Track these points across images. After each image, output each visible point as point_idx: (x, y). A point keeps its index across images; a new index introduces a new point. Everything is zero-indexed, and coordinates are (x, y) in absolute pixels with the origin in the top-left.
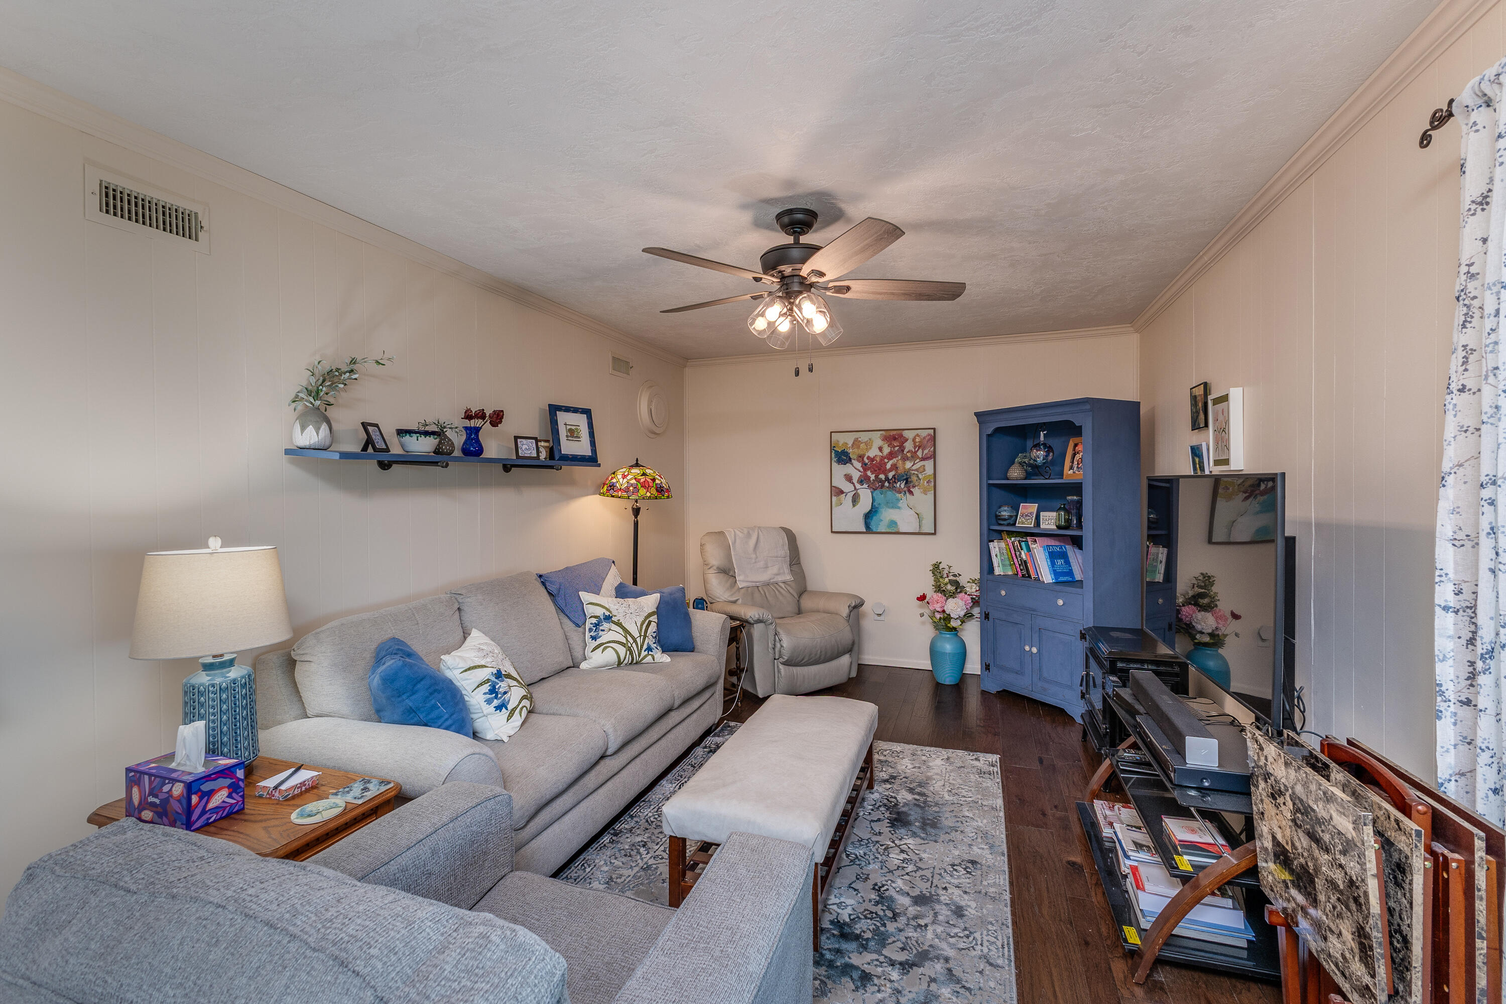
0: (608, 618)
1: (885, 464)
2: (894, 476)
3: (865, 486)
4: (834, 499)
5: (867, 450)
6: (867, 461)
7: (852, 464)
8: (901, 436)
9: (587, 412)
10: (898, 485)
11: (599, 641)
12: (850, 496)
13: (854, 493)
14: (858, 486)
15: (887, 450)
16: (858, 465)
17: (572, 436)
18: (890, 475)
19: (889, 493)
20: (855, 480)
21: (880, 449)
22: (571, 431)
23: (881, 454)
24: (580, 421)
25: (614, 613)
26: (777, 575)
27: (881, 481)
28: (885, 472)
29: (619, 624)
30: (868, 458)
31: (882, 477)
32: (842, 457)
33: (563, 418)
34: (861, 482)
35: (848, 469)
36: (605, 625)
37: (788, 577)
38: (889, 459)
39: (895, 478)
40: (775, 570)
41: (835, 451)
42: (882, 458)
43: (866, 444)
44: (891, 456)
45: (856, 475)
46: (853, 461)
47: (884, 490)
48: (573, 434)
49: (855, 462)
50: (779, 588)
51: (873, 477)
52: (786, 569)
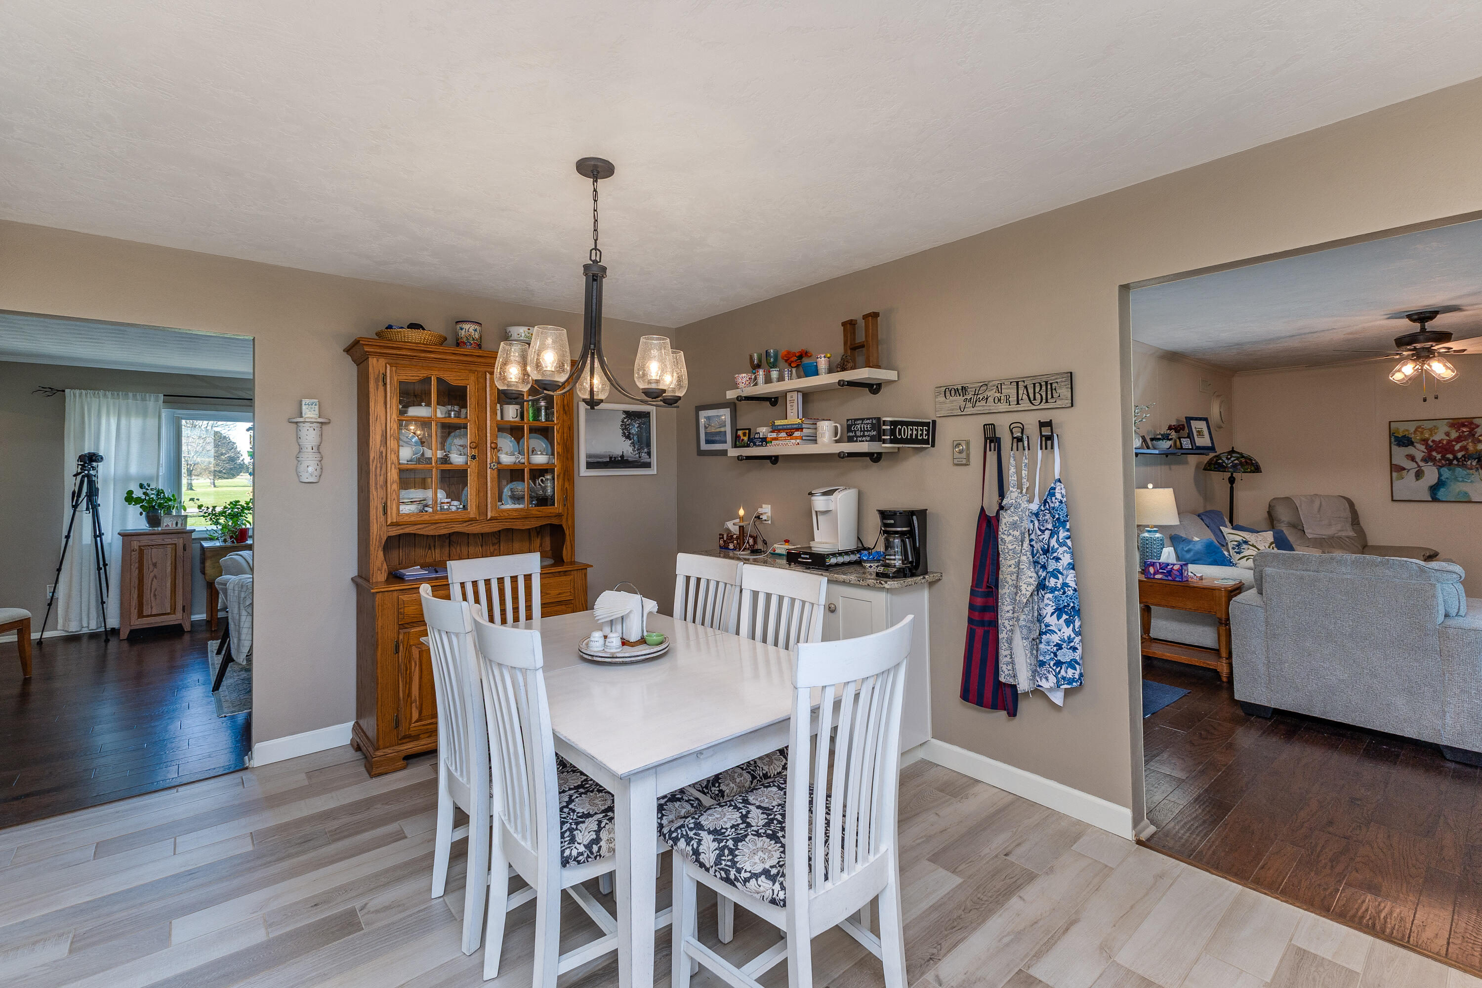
0: (1246, 542)
1: (1454, 446)
2: (1463, 456)
3: (1430, 464)
4: (1395, 474)
5: (1431, 435)
6: (1431, 444)
7: (1415, 447)
8: (1472, 423)
9: (1206, 420)
10: (1469, 463)
11: (1242, 555)
12: (1412, 474)
13: (1417, 469)
14: (1422, 464)
15: (1454, 435)
16: (1423, 448)
17: (1200, 435)
18: (1460, 455)
19: (1459, 470)
20: (1418, 459)
21: (1447, 434)
22: (1198, 432)
23: (1448, 438)
24: (1202, 425)
25: (1249, 540)
26: (1340, 531)
27: (1448, 459)
28: (1453, 452)
29: (1253, 546)
30: (1433, 441)
31: (1450, 456)
32: (1404, 441)
33: (1194, 424)
34: (1424, 460)
35: (1410, 450)
36: (1245, 546)
37: (1352, 534)
38: (1458, 442)
39: (1465, 458)
40: (1339, 527)
41: (1396, 437)
42: (1449, 442)
43: (1430, 430)
44: (1458, 439)
45: (1419, 456)
46: (1415, 444)
47: (1452, 467)
48: (1200, 433)
49: (1418, 446)
50: (1344, 541)
51: (1439, 457)
52: (1348, 526)
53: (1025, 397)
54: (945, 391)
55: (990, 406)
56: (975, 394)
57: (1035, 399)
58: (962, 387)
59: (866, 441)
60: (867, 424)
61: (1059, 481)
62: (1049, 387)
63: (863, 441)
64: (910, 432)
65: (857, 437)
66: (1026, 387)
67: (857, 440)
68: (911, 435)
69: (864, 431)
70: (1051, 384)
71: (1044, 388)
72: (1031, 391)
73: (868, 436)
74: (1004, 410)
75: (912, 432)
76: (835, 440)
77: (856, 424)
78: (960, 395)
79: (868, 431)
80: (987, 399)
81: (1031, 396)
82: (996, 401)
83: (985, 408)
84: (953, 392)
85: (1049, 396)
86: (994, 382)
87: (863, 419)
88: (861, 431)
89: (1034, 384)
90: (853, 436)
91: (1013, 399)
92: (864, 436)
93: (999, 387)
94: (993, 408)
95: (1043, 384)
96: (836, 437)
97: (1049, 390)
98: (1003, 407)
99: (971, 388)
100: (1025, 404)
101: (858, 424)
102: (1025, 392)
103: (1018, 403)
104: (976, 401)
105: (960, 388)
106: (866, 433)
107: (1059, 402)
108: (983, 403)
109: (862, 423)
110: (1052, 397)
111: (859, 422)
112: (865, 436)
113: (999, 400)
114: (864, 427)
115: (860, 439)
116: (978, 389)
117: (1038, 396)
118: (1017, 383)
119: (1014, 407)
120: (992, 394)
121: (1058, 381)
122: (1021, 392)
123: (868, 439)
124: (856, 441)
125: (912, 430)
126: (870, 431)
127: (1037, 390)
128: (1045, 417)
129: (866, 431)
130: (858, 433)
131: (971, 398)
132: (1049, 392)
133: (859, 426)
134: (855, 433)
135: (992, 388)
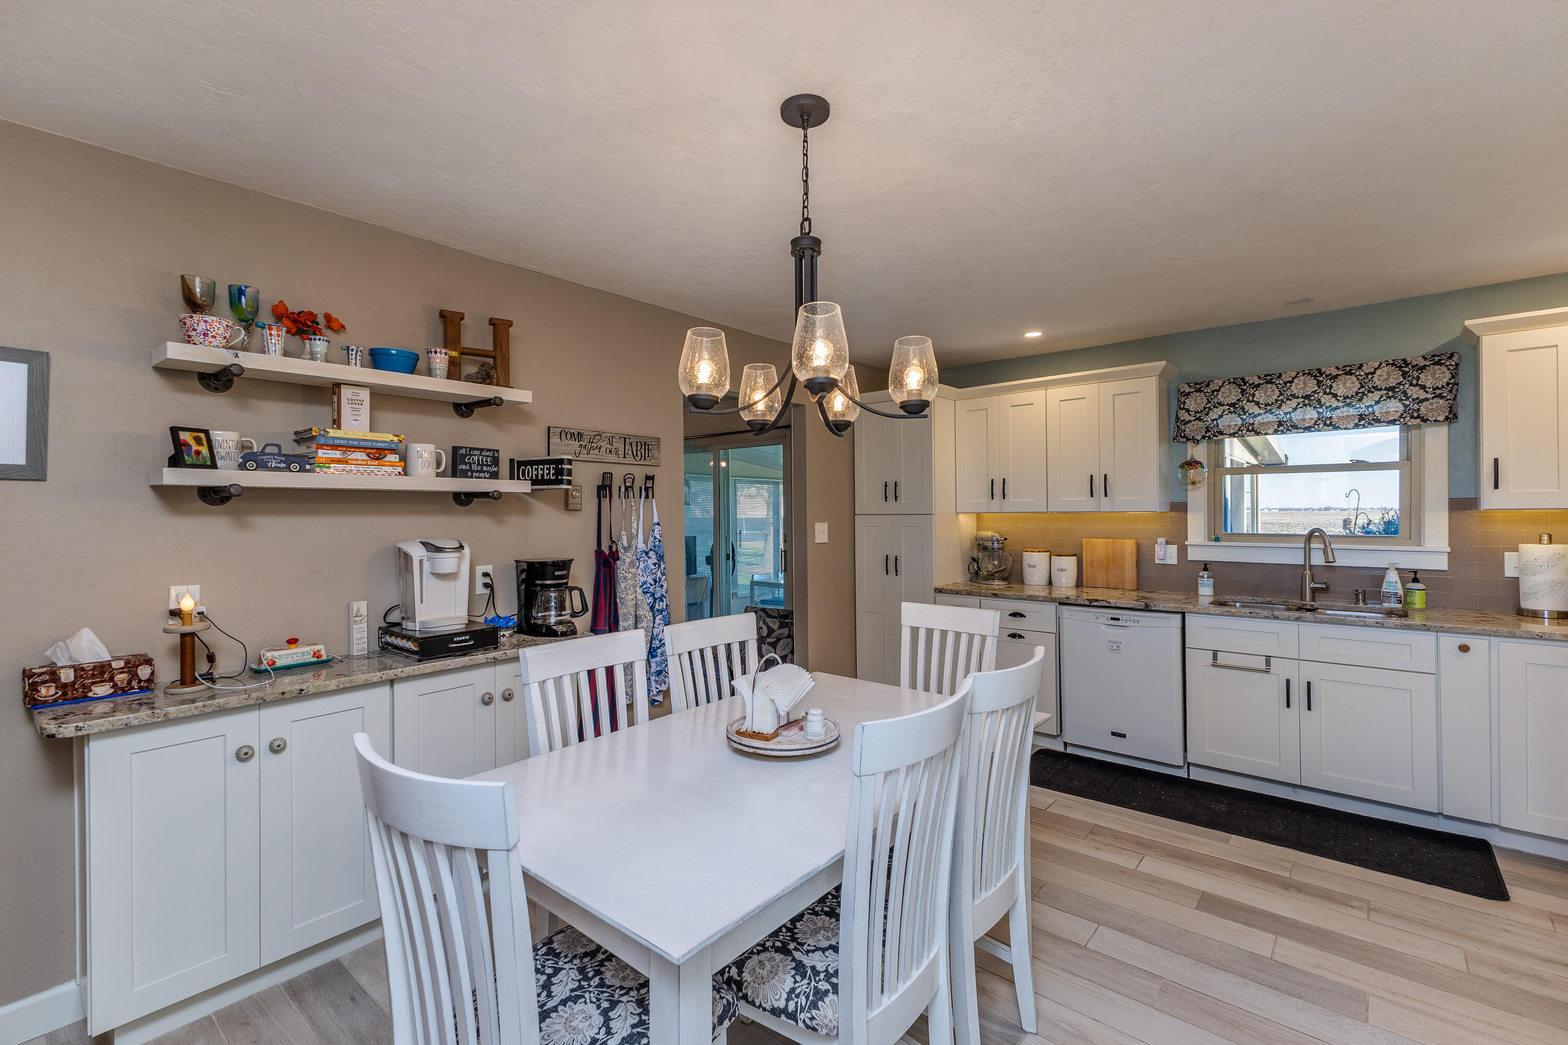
53: (630, 452)
54: (561, 433)
55: (602, 456)
56: (589, 442)
57: (637, 456)
58: (578, 432)
59: (485, 478)
60: (486, 456)
61: (658, 524)
62: (647, 447)
63: (481, 478)
64: (535, 473)
65: (473, 472)
66: (631, 444)
67: (472, 474)
68: (537, 476)
69: (483, 465)
70: (648, 445)
71: (643, 447)
72: (634, 448)
73: (488, 472)
74: (614, 461)
75: (538, 472)
76: (437, 473)
77: (473, 455)
78: (575, 440)
79: (487, 465)
80: (600, 448)
81: (635, 452)
82: (608, 452)
83: (598, 457)
84: (569, 435)
85: (647, 455)
86: (606, 434)
87: (482, 450)
88: (478, 465)
89: (637, 443)
90: (467, 471)
91: (621, 452)
92: (482, 471)
93: (611, 439)
94: (605, 458)
95: (643, 444)
96: (438, 468)
97: (647, 450)
98: (613, 458)
99: (586, 435)
100: (630, 459)
101: (475, 455)
102: (630, 448)
103: (625, 457)
104: (590, 449)
105: (576, 432)
106: (485, 468)
107: (652, 461)
108: (596, 451)
109: (480, 455)
110: (648, 456)
111: (476, 452)
112: (484, 472)
113: (610, 451)
114: (482, 460)
115: (477, 475)
116: (592, 437)
117: (639, 453)
118: (625, 438)
119: (621, 460)
120: (604, 444)
121: (653, 443)
122: (627, 447)
123: (487, 475)
124: (471, 477)
125: (537, 470)
126: (491, 466)
127: (639, 448)
128: (650, 471)
129: (485, 465)
130: (474, 467)
131: (586, 445)
132: (647, 452)
133: (476, 458)
134: (470, 466)
135: (605, 439)
